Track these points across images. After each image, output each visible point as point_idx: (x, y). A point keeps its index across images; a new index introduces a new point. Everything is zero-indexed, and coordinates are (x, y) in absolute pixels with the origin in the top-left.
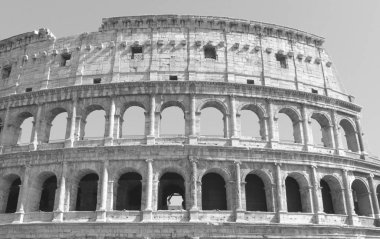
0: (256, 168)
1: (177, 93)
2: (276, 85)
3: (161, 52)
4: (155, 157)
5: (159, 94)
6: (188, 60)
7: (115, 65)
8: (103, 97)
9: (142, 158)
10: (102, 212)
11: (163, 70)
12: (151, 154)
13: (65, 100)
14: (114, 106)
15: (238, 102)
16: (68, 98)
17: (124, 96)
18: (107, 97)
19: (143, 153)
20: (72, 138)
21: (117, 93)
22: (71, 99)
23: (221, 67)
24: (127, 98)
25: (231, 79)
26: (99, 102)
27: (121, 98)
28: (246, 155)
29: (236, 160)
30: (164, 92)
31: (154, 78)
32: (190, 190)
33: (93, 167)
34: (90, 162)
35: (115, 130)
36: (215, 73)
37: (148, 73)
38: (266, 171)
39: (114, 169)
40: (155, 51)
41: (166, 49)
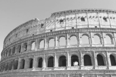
0: (100, 53)
1: (74, 32)
2: (104, 27)
3: (69, 21)
4: (69, 51)
5: (69, 33)
7: (56, 26)
8: (53, 35)
9: (65, 51)
10: (55, 67)
11: (70, 26)
12: (68, 50)
13: (43, 37)
14: (56, 37)
15: (93, 33)
16: (44, 36)
17: (59, 34)
18: (54, 35)
19: (66, 50)
20: (46, 47)
21: (57, 34)
22: (44, 37)
23: (87, 23)
24: (60, 35)
25: (90, 27)
26: (52, 37)
27: (58, 35)
28: (97, 49)
29: (93, 51)
30: (70, 32)
31: (67, 28)
32: (80, 60)
33: (52, 55)
34: (51, 53)
35: (57, 44)
36: (85, 25)
37: (65, 27)
38: (103, 53)
39: (58, 55)
40: (67, 21)
41: (70, 20)
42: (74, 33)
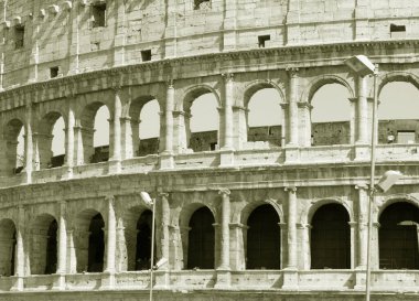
3: (129, 11)
4: (115, 193)
6: (166, 19)
7: (73, 42)
8: (59, 99)
9: (100, 194)
11: (133, 41)
12: (112, 188)
13: (20, 107)
14: (72, 114)
16: (22, 104)
17: (84, 94)
18: (64, 98)
19: (102, 187)
21: (74, 91)
22: (24, 106)
24: (87, 96)
26: (56, 107)
27: (82, 97)
28: (238, 179)
29: (221, 189)
30: (131, 83)
31: (122, 60)
34: (47, 203)
35: (76, 151)
36: (206, 35)
37: (112, 50)
38: (273, 202)
42: (145, 84)
